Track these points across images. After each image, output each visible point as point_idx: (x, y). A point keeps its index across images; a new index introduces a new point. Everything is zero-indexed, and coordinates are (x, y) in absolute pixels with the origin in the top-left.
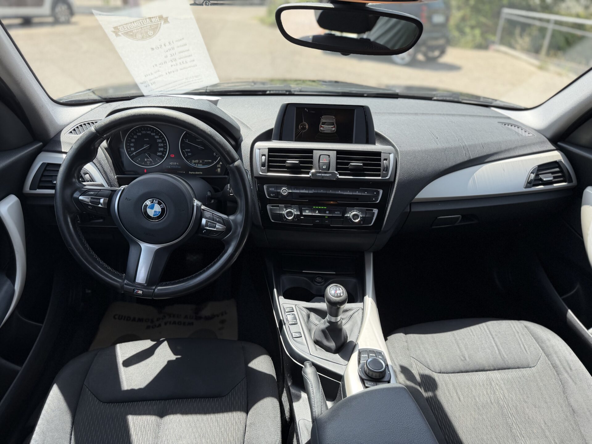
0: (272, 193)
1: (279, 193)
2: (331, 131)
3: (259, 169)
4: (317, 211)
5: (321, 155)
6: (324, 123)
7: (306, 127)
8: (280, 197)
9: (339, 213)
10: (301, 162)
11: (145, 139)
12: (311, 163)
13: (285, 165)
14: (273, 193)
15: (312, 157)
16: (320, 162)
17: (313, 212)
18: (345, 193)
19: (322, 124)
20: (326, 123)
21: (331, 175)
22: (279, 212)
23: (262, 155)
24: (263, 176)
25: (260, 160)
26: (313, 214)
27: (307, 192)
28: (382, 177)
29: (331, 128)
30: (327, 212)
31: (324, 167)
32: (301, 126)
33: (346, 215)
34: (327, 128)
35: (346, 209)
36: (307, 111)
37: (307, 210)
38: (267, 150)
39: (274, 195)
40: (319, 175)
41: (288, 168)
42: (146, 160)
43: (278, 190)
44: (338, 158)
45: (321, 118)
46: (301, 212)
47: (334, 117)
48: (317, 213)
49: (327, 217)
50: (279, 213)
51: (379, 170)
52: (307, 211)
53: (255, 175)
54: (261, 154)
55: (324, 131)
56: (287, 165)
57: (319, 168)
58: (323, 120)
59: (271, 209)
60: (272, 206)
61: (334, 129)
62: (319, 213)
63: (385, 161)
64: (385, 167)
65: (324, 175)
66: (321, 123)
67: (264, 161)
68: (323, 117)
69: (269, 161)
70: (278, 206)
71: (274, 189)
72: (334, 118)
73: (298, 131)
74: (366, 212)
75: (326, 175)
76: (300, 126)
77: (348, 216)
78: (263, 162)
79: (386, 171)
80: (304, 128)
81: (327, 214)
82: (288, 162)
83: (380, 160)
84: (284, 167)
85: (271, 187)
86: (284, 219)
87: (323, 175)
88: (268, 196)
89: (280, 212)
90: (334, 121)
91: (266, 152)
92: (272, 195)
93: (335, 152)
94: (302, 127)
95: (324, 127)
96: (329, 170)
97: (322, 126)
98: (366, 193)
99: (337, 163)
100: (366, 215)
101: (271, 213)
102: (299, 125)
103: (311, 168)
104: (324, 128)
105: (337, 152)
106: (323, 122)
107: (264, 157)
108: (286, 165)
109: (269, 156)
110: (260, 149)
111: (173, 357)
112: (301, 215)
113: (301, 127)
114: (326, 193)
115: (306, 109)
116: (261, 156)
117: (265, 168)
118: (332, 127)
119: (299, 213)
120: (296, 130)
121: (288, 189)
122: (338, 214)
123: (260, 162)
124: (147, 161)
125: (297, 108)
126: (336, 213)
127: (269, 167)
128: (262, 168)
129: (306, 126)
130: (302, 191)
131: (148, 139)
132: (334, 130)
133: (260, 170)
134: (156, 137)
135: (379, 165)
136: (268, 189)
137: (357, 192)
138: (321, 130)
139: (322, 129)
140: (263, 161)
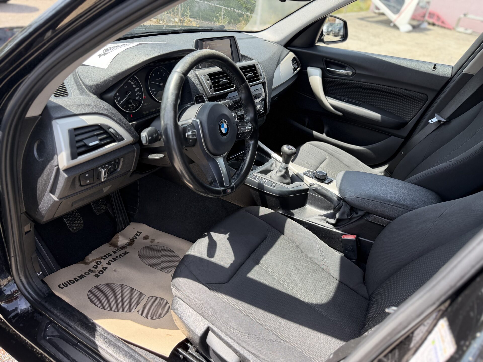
11: (125, 87)
23: (207, 80)
25: (207, 84)
28: (261, 80)
38: (208, 75)
42: (129, 106)
51: (258, 76)
63: (259, 70)
64: (260, 73)
79: (261, 76)
83: (256, 70)
91: (208, 77)
98: (258, 92)
108: (221, 84)
111: (227, 236)
117: (212, 89)
124: (131, 106)
131: (127, 87)
133: (210, 92)
134: (132, 83)
135: (257, 73)
140: (210, 84)
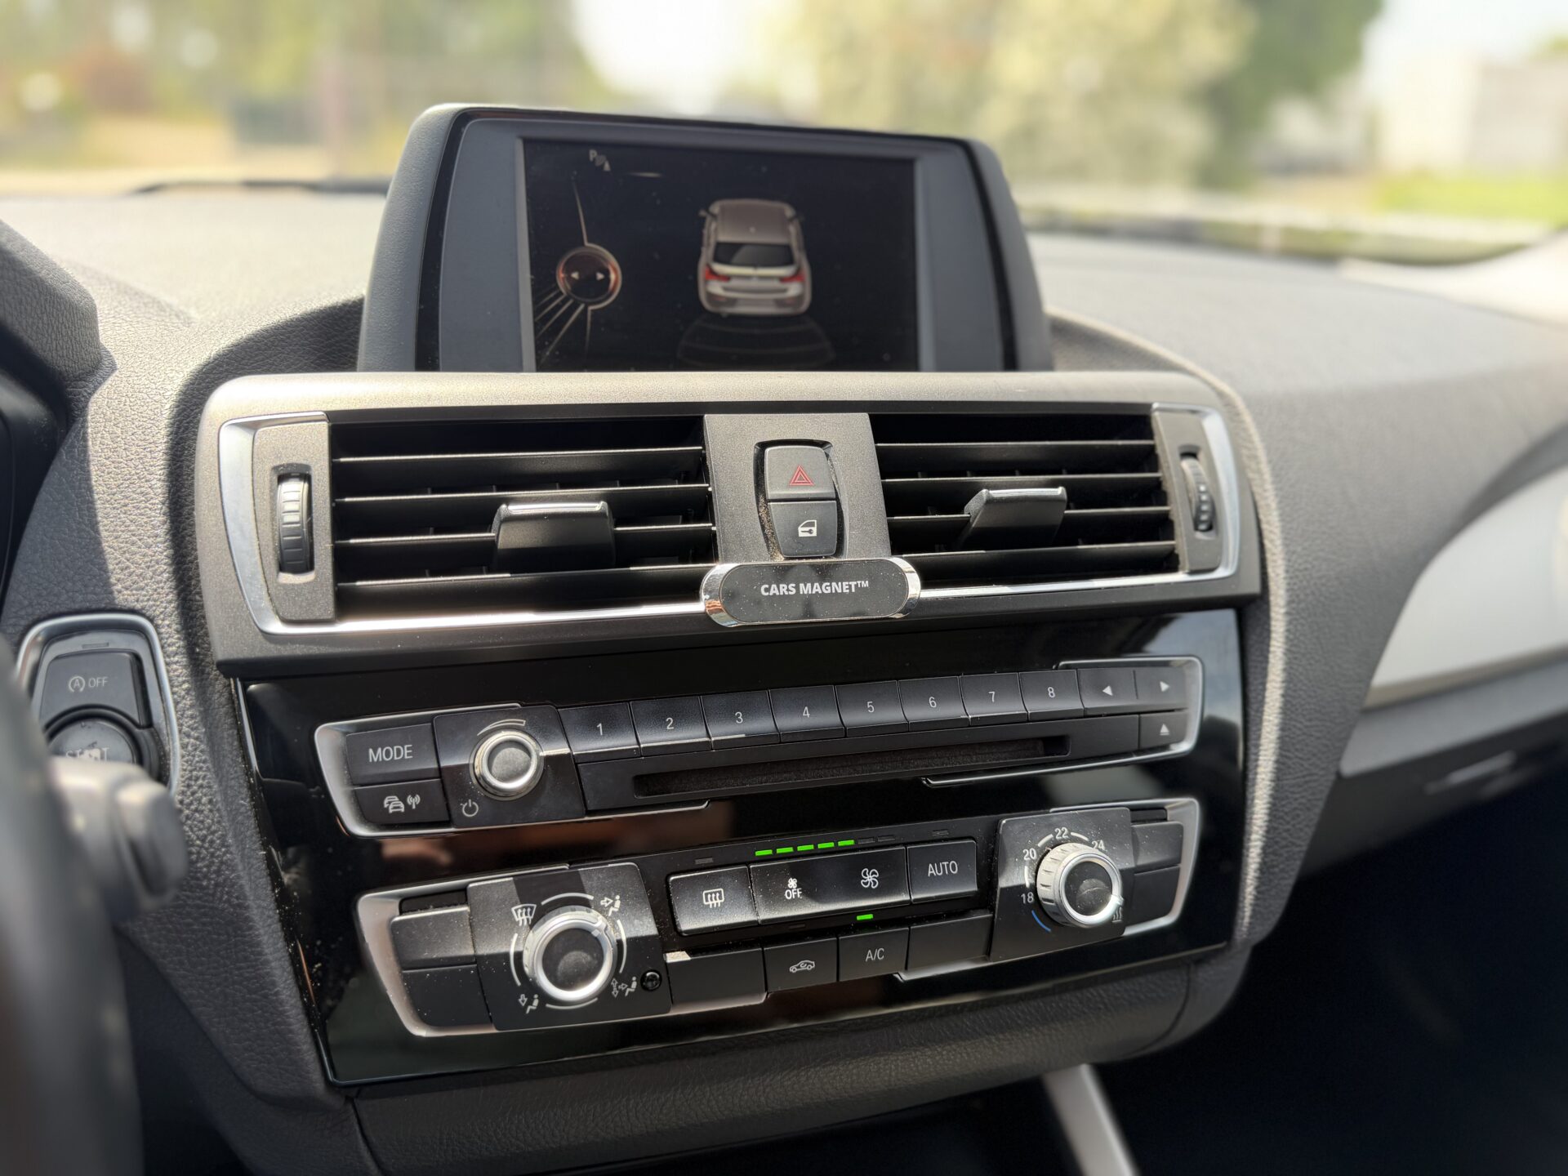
0: (389, 792)
1: (453, 783)
2: (780, 303)
3: (256, 594)
4: (792, 883)
5: (763, 446)
6: (726, 253)
7: (607, 279)
8: (469, 809)
9: (950, 866)
10: (622, 510)
12: (702, 507)
13: (492, 543)
14: (402, 783)
15: (699, 468)
16: (771, 493)
17: (759, 898)
18: (978, 709)
19: (718, 259)
20: (743, 251)
21: (866, 584)
22: (469, 951)
23: (275, 468)
24: (299, 650)
25: (265, 514)
26: (765, 915)
27: (691, 735)
28: (1192, 572)
29: (776, 284)
30: (870, 878)
31: (802, 532)
32: (568, 271)
33: (1004, 882)
34: (754, 284)
35: (993, 835)
36: (607, 167)
37: (710, 882)
38: (324, 427)
39: (414, 801)
40: (774, 590)
41: (517, 560)
43: (455, 750)
44: (888, 464)
45: (703, 213)
46: (665, 915)
47: (789, 212)
48: (795, 901)
49: (869, 917)
50: (477, 959)
51: (1162, 526)
52: (713, 898)
53: (225, 645)
54: (268, 466)
55: (732, 302)
56: (507, 538)
57: (767, 539)
58: (718, 232)
59: (396, 932)
60: (407, 903)
61: (794, 289)
62: (810, 891)
63: (1187, 464)
64: (1201, 502)
65: (817, 588)
66: (707, 253)
67: (295, 518)
68: (716, 208)
69: (344, 521)
70: (460, 895)
71: (405, 751)
72: (791, 220)
73: (558, 307)
74: (1133, 830)
75: (826, 588)
76: (561, 275)
77: (1021, 889)
78: (293, 532)
79: (1210, 528)
80: (591, 287)
81: (869, 893)
82: (515, 509)
83: (1148, 458)
84: (485, 557)
85: (382, 735)
86: (523, 999)
87: (806, 589)
88: (365, 817)
89: (485, 950)
90: (792, 236)
91: (314, 448)
92: (393, 804)
93: (862, 420)
94: (575, 275)
95: (727, 278)
96: (839, 550)
97: (720, 268)
98: (1108, 691)
99: (894, 501)
100: (1136, 856)
101: (404, 964)
102: (554, 268)
103: (706, 549)
104: (734, 283)
105: (873, 419)
106: (719, 245)
107: (293, 491)
108: (501, 545)
109: (342, 480)
110: (252, 426)
112: (670, 935)
113: (569, 278)
114: (844, 732)
115: (593, 154)
116: (266, 477)
117: (309, 577)
118: (783, 279)
119: (647, 927)
120: (535, 301)
121: (540, 731)
122: (946, 879)
123: (266, 529)
125: (528, 142)
126: (932, 870)
127: (347, 564)
128: (287, 578)
129: (606, 273)
130: (652, 738)
132: (799, 299)
133: (265, 603)
135: (1155, 492)
136: (351, 758)
137: (1051, 691)
138: (712, 297)
139: (716, 288)
140: (289, 518)
